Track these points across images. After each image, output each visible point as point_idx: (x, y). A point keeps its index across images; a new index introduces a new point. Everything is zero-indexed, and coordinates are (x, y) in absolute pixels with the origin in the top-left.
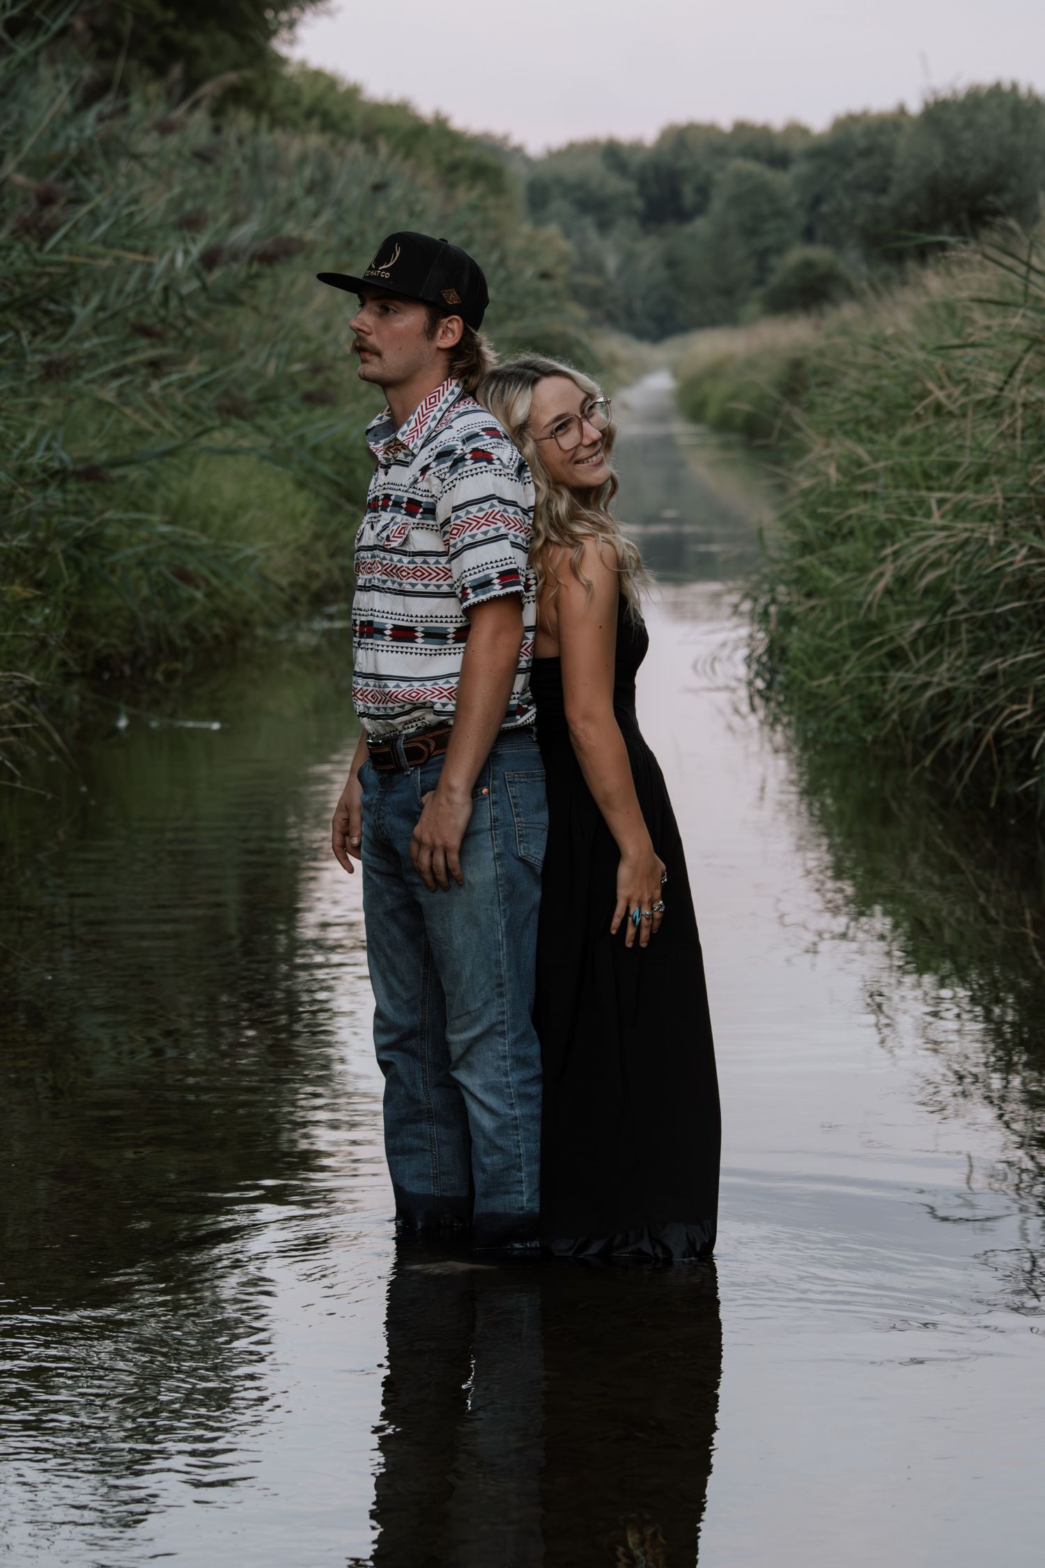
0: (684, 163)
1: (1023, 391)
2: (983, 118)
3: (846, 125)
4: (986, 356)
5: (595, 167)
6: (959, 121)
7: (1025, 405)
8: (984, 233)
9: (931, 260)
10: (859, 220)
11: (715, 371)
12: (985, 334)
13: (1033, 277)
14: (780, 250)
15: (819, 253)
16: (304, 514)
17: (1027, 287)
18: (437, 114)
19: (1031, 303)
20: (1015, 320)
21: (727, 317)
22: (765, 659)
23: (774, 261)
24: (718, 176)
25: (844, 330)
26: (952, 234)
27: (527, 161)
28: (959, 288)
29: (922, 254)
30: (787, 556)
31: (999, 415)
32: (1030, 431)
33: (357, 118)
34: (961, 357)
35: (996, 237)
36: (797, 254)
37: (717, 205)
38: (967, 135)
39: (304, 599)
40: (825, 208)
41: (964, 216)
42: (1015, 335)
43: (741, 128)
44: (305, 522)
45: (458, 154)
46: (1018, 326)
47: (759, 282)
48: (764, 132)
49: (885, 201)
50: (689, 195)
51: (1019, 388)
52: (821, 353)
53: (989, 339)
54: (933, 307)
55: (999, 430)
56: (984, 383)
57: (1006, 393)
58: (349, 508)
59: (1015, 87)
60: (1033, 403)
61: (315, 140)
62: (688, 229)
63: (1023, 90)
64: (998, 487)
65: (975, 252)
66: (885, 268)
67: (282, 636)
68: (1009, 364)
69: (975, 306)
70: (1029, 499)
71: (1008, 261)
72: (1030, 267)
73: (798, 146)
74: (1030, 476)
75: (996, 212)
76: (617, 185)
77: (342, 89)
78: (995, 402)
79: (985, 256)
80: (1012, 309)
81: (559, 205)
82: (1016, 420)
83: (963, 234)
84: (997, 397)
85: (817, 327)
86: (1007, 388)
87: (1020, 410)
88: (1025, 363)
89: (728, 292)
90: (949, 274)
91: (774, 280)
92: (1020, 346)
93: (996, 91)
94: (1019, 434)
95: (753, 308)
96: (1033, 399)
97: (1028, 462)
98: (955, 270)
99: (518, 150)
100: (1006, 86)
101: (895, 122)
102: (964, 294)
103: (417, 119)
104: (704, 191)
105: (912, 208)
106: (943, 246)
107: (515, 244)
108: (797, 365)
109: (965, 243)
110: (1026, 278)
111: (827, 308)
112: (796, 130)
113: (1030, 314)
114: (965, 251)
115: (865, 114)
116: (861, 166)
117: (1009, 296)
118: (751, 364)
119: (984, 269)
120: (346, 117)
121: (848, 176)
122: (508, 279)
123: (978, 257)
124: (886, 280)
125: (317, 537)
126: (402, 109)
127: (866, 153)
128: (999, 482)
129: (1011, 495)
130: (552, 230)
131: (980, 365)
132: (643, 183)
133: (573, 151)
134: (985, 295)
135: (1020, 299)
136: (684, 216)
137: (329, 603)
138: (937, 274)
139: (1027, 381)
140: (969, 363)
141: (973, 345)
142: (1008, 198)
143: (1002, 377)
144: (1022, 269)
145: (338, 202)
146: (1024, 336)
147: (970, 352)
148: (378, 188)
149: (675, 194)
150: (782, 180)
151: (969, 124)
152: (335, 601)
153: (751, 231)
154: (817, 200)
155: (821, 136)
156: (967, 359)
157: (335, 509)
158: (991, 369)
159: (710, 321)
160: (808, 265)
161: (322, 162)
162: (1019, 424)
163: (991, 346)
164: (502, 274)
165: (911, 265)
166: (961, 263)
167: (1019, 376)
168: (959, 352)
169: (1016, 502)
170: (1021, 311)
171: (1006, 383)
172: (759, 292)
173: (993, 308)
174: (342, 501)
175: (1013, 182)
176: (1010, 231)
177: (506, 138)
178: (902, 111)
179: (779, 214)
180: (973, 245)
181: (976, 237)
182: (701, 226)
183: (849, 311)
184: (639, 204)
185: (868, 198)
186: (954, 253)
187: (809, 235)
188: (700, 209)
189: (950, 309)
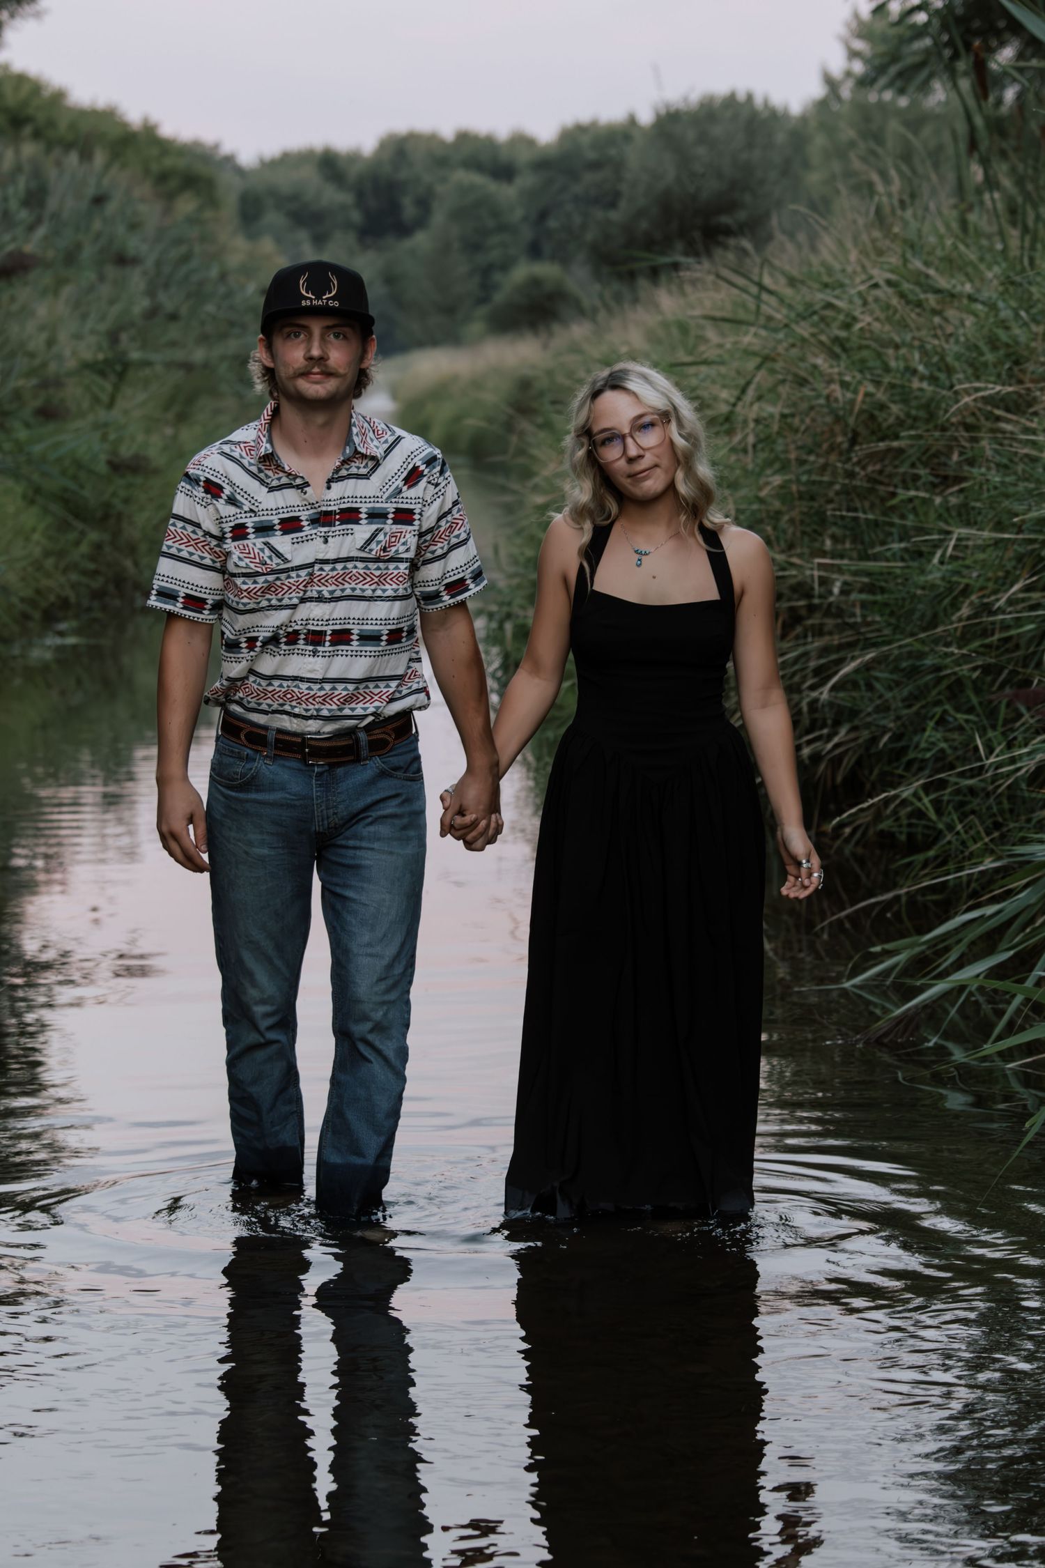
0: (403, 175)
1: (756, 407)
2: (717, 131)
3: (573, 135)
4: (719, 374)
5: (310, 176)
6: (691, 135)
7: (757, 421)
8: (718, 252)
9: (663, 278)
10: (589, 237)
11: (439, 392)
12: (719, 351)
13: (765, 296)
14: (505, 266)
15: (547, 270)
16: (34, 530)
17: (758, 307)
18: (146, 120)
19: (762, 320)
20: (748, 339)
21: (448, 337)
22: (499, 674)
23: (497, 277)
24: (440, 189)
25: (575, 349)
26: (686, 254)
27: (240, 171)
28: (692, 307)
29: (654, 274)
30: (521, 570)
31: (730, 432)
32: (760, 446)
33: (63, 125)
34: (696, 375)
35: (731, 256)
36: (522, 271)
37: (438, 218)
38: (701, 151)
39: (37, 615)
40: (552, 223)
41: (697, 235)
42: (748, 353)
43: (464, 137)
44: (36, 536)
45: (168, 162)
46: (750, 344)
47: (483, 300)
48: (488, 143)
49: (614, 216)
50: (409, 210)
51: (752, 404)
52: (550, 373)
53: (720, 356)
54: (665, 325)
55: (730, 446)
56: (716, 399)
57: (738, 408)
58: (80, 525)
59: (750, 97)
60: (765, 419)
61: (29, 149)
62: (408, 244)
63: (758, 101)
64: (730, 501)
65: (709, 272)
66: (616, 286)
67: (16, 651)
68: (742, 382)
69: (707, 323)
70: (760, 510)
71: (741, 281)
72: (762, 287)
73: (523, 157)
74: (760, 489)
75: (728, 232)
76: (333, 196)
77: (46, 94)
78: (728, 418)
79: (718, 276)
80: (744, 328)
81: (273, 218)
82: (747, 435)
83: (696, 254)
84: (731, 412)
85: (545, 347)
86: (740, 404)
87: (752, 425)
88: (757, 379)
89: (449, 310)
90: (683, 294)
91: (499, 297)
92: (751, 364)
93: (731, 101)
94: (750, 449)
95: (477, 327)
96: (764, 414)
97: (759, 475)
98: (688, 289)
99: (230, 160)
100: (741, 96)
101: (625, 133)
102: (697, 312)
103: (125, 125)
104: (424, 204)
105: (644, 225)
106: (676, 266)
107: (234, 260)
108: (525, 384)
109: (699, 263)
110: (758, 298)
111: (556, 328)
112: (521, 141)
113: (763, 333)
114: (700, 269)
115: (594, 124)
116: (589, 178)
117: (742, 315)
118: (477, 384)
119: (717, 289)
120: (51, 124)
121: (577, 189)
122: (229, 295)
123: (711, 278)
124: (618, 298)
125: (47, 554)
126: (109, 115)
127: (595, 166)
128: (731, 495)
129: (743, 507)
130: (267, 245)
131: (714, 382)
132: (360, 195)
133: (287, 160)
134: (718, 314)
135: (751, 318)
136: (404, 230)
137: (58, 620)
138: (670, 292)
139: (760, 398)
140: (703, 380)
141: (706, 362)
142: (742, 215)
143: (736, 393)
144: (754, 290)
145: (55, 216)
146: (755, 354)
147: (704, 369)
148: (99, 200)
149: (394, 207)
150: (507, 193)
151: (703, 138)
152: (65, 619)
153: (473, 246)
154: (543, 216)
155: (548, 146)
156: (702, 376)
157: (64, 526)
158: (724, 386)
159: (432, 341)
160: (535, 282)
161: (37, 173)
162: (751, 439)
163: (722, 363)
164: (222, 290)
165: (643, 283)
166: (694, 282)
167: (751, 392)
168: (692, 370)
169: (748, 513)
170: (753, 330)
171: (739, 399)
172: (483, 311)
173: (726, 326)
174: (70, 518)
175: (747, 198)
176: (744, 252)
177: (217, 146)
178: (632, 121)
179: (502, 228)
180: (706, 265)
181: (709, 254)
182: (421, 240)
183: (579, 331)
184: (356, 216)
185: (599, 214)
186: (688, 273)
187: (535, 251)
188: (421, 222)
189: (683, 328)
